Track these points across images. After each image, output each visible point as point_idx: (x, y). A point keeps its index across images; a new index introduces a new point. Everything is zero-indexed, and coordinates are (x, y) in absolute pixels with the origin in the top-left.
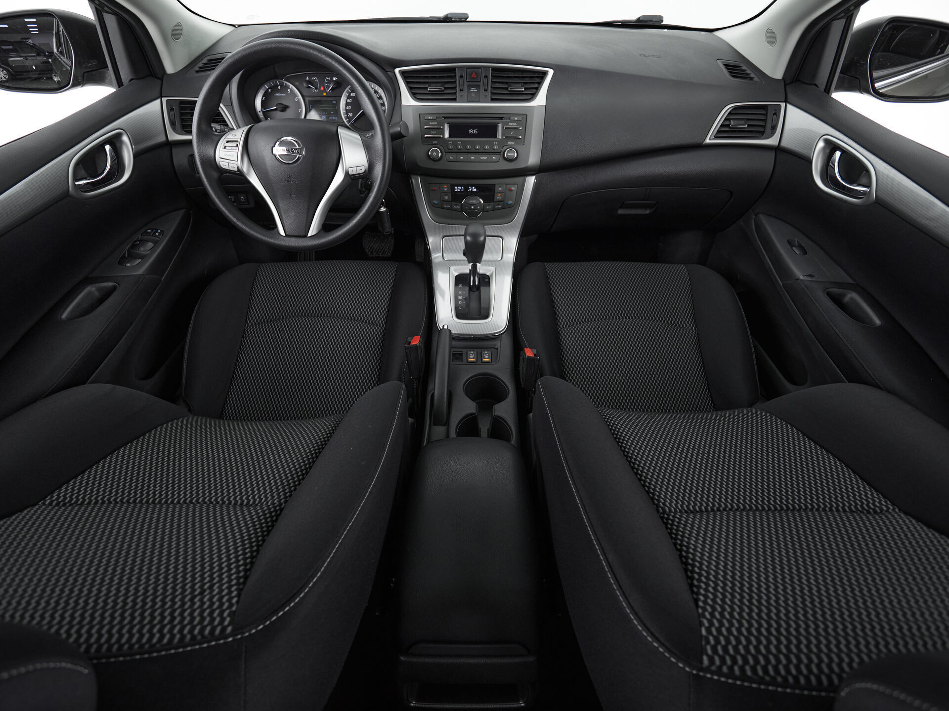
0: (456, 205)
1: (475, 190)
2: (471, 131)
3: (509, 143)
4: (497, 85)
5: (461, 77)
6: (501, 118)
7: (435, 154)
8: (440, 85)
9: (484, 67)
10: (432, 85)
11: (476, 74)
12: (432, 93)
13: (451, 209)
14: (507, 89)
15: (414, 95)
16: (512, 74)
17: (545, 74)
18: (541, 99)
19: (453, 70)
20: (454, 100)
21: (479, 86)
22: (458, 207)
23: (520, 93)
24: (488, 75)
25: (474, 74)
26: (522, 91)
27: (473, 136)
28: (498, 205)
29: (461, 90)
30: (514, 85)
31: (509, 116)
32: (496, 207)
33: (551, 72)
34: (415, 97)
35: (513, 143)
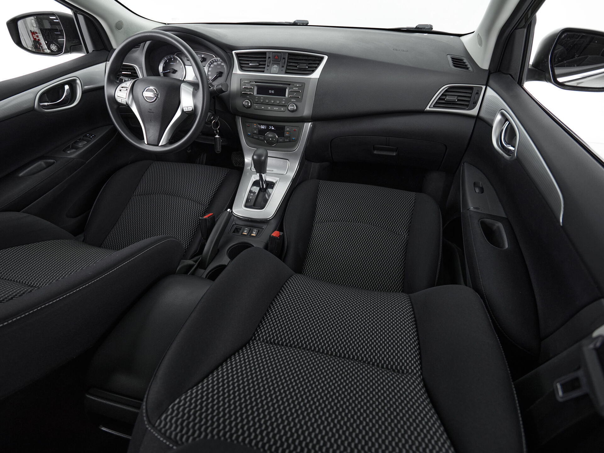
0: (261, 137)
1: (273, 128)
2: (270, 91)
3: (292, 100)
4: (291, 64)
5: (269, 58)
6: (289, 84)
7: (246, 104)
8: (257, 62)
9: (283, 52)
10: (253, 62)
11: (278, 57)
12: (252, 67)
13: (258, 139)
14: (297, 66)
15: (241, 68)
16: (301, 58)
17: (322, 58)
18: (316, 74)
19: (265, 53)
20: (263, 72)
21: (279, 64)
22: (263, 138)
23: (305, 70)
24: (285, 57)
25: (276, 56)
26: (306, 68)
27: (271, 94)
28: (287, 139)
29: (268, 66)
30: (302, 65)
31: (294, 83)
32: (286, 140)
33: (326, 58)
34: (242, 69)
35: (294, 100)
